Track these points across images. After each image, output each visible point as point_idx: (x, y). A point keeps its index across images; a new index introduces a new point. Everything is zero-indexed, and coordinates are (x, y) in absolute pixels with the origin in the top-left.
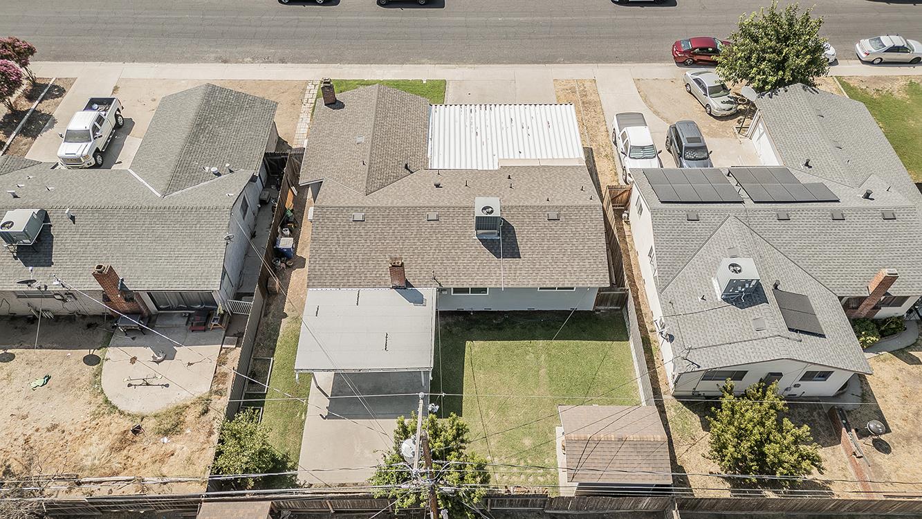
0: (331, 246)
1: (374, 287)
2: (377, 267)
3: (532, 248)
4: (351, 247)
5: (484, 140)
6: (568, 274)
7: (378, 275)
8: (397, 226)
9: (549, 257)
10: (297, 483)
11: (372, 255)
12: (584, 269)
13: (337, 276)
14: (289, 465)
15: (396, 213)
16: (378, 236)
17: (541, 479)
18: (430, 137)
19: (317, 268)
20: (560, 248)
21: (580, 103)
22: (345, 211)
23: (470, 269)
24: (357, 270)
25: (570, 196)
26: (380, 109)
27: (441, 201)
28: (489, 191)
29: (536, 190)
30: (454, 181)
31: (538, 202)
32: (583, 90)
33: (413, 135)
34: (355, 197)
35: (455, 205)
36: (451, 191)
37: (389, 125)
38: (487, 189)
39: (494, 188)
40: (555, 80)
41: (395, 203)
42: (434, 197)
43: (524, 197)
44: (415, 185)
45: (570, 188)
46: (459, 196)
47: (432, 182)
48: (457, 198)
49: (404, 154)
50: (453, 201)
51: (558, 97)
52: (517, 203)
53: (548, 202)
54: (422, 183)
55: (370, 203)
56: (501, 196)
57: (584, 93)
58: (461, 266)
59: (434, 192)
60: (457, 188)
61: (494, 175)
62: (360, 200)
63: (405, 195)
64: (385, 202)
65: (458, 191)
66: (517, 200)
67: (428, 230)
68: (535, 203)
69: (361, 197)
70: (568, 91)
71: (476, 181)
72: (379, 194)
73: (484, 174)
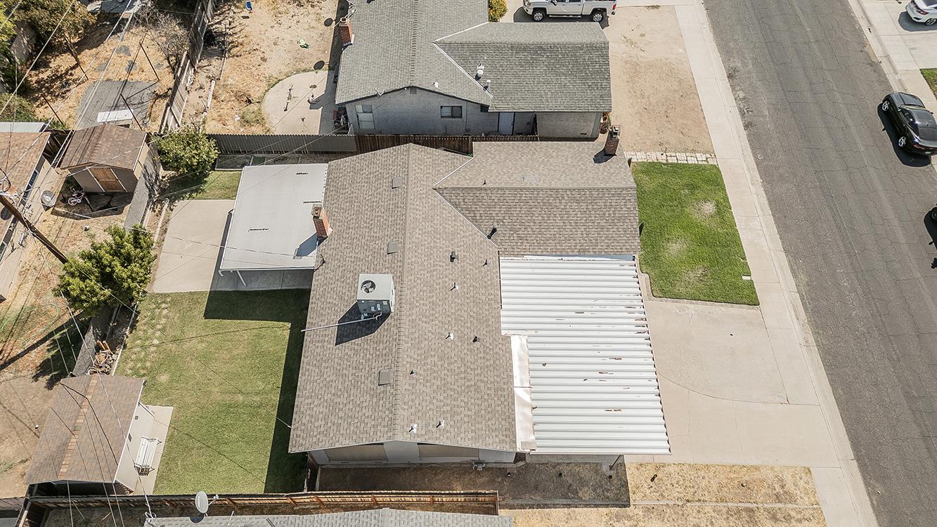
0: (367, 169)
2: (342, 211)
3: (346, 357)
4: (366, 185)
5: (566, 320)
8: (385, 219)
9: (334, 378)
10: (176, 201)
12: (313, 420)
13: (338, 181)
14: (194, 195)
15: (399, 214)
16: (375, 204)
18: (564, 258)
19: (347, 164)
20: (343, 390)
22: (404, 170)
23: (329, 295)
24: (341, 196)
25: (424, 404)
26: (588, 193)
27: (416, 254)
28: (440, 309)
29: (439, 363)
30: (468, 276)
31: (408, 359)
32: (789, 515)
33: (557, 235)
34: (430, 179)
35: (406, 266)
36: (441, 268)
37: (562, 207)
38: (447, 307)
39: (449, 316)
40: (810, 471)
41: (415, 211)
42: (426, 250)
43: (423, 345)
44: (459, 236)
45: (445, 409)
46: (429, 275)
47: (465, 254)
48: (422, 272)
49: (518, 226)
50: (416, 265)
51: (757, 468)
52: (407, 334)
53: (409, 372)
54: (462, 243)
55: (415, 190)
56: (427, 320)
57: (779, 516)
58: (333, 286)
59: (439, 253)
60: (450, 277)
61: (485, 324)
62: (425, 183)
63: (432, 225)
64: (418, 203)
65: (441, 276)
66: (416, 335)
67: (377, 247)
68: (405, 356)
69: (430, 184)
70: (778, 489)
71: (469, 301)
72: (436, 199)
73: (487, 313)
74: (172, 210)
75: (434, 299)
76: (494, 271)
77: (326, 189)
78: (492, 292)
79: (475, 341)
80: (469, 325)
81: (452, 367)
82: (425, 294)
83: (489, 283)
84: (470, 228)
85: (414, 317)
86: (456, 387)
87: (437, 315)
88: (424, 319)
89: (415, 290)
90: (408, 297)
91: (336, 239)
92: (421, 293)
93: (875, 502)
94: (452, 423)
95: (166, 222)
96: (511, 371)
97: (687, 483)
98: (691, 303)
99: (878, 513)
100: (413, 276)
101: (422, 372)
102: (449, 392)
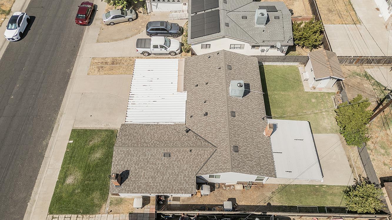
0: (253, 164)
1: (271, 145)
2: (261, 143)
4: (252, 155)
5: (160, 98)
6: (254, 69)
7: (265, 143)
8: (239, 131)
10: (355, 184)
11: (255, 144)
13: (268, 162)
14: (348, 189)
15: (232, 130)
16: (245, 141)
17: (327, 97)
19: (265, 172)
21: (112, 65)
22: (233, 156)
23: (257, 104)
25: (215, 61)
26: (139, 145)
27: (222, 111)
28: (211, 92)
29: (210, 74)
30: (200, 108)
31: (221, 72)
32: (101, 63)
33: (158, 130)
34: (219, 152)
35: (226, 104)
36: (211, 108)
37: (153, 140)
38: (208, 93)
39: (207, 91)
40: (88, 74)
41: (225, 131)
42: (218, 114)
43: (217, 78)
44: (204, 126)
45: (208, 62)
46: (216, 104)
47: (201, 118)
48: (219, 104)
49: (176, 133)
50: (222, 106)
51: (105, 74)
52: (223, 79)
53: (221, 68)
54: (202, 123)
55: (226, 143)
56: (216, 86)
57: (104, 63)
58: (256, 107)
59: (213, 115)
60: (207, 106)
61: (193, 92)
62: (222, 149)
63: (216, 127)
64: (224, 136)
65: (211, 105)
66: (220, 80)
67: (240, 117)
68: (223, 72)
69: (219, 150)
70: (101, 69)
71: (200, 99)
72: (215, 142)
73: (192, 97)
74: (354, 179)
75: (214, 95)
76: (188, 115)
77: (273, 159)
78: (190, 106)
79: (197, 85)
80: (200, 90)
81: (206, 74)
82: (217, 96)
83: (191, 109)
84: (198, 132)
85: (221, 86)
86: (205, 69)
87: (212, 89)
88: (217, 86)
89: (222, 96)
90: (224, 92)
91: (260, 129)
92: (219, 95)
93: (72, 67)
94: (205, 59)
95: (353, 172)
96: (184, 80)
97: (129, 70)
98: (102, 128)
99: (73, 66)
100: (223, 101)
101: (216, 69)
102: (207, 67)
